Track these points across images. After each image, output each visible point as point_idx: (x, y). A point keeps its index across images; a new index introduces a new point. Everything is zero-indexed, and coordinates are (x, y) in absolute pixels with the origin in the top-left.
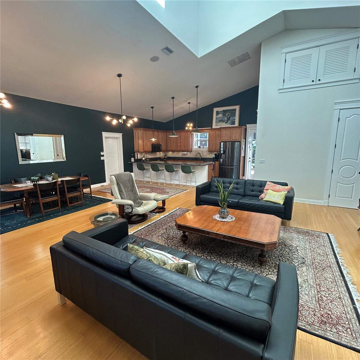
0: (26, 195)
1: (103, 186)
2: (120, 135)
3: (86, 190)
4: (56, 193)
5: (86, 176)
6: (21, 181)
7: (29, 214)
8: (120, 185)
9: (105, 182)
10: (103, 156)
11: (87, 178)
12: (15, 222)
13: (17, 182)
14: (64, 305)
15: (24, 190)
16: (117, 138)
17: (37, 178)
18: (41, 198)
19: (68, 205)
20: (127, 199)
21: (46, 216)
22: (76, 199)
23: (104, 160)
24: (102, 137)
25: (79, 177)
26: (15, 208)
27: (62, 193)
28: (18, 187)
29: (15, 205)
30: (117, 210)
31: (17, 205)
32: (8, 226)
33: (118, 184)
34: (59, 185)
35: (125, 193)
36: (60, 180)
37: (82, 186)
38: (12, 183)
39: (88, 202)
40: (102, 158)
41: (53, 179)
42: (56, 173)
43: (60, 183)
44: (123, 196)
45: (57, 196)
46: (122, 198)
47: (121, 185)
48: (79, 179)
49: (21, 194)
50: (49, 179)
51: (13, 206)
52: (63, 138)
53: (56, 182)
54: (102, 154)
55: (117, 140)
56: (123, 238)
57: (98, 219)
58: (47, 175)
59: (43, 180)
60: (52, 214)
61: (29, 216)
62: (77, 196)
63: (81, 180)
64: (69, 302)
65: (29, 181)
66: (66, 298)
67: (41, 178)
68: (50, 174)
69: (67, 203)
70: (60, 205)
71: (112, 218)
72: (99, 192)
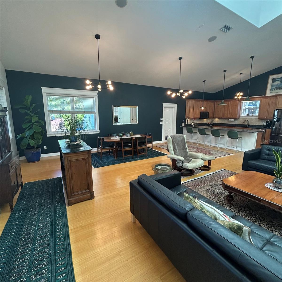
0: (115, 144)
1: (160, 143)
2: (175, 105)
3: (149, 145)
4: (131, 145)
5: (150, 135)
6: (113, 136)
7: (116, 157)
8: (174, 144)
9: (162, 140)
10: (162, 121)
11: (150, 137)
12: (109, 160)
13: (112, 136)
14: (134, 223)
15: (114, 142)
16: (173, 108)
17: (122, 134)
18: (123, 147)
19: (137, 154)
20: (179, 156)
21: (125, 159)
22: (142, 151)
23: (162, 124)
24: (163, 107)
25: (146, 136)
26: (109, 152)
27: (135, 146)
28: (112, 140)
29: (109, 150)
30: (170, 163)
31: (111, 150)
32: (105, 162)
33: (173, 143)
34: (134, 140)
35: (177, 150)
36: (134, 136)
37: (147, 142)
38: (109, 136)
39: (150, 154)
40: (161, 123)
41: (130, 136)
42: (133, 132)
43: (134, 138)
44: (176, 153)
45: (132, 147)
46: (175, 154)
47: (176, 144)
48: (146, 137)
49: (113, 143)
50: (128, 136)
51: (108, 150)
52: (137, 108)
53: (132, 138)
54: (161, 119)
55: (173, 109)
56: (176, 186)
57: (157, 167)
58: (127, 133)
59: (125, 136)
60: (128, 159)
61: (116, 158)
62: (143, 148)
63: (147, 137)
64: (137, 222)
65: (118, 136)
66: (136, 219)
67: (124, 135)
68: (129, 132)
69: (137, 153)
70: (133, 153)
71: (167, 168)
72: (157, 147)
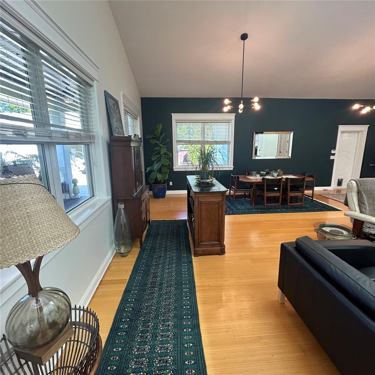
0: (254, 187)
3: (307, 192)
4: (279, 190)
5: (311, 176)
6: (252, 174)
7: (254, 203)
8: (362, 195)
11: (311, 179)
12: (243, 207)
13: (249, 174)
14: (283, 304)
15: (254, 182)
16: (358, 132)
17: (265, 173)
18: (267, 192)
21: (267, 209)
23: (334, 159)
24: (338, 131)
25: (304, 177)
26: (245, 196)
27: (285, 192)
28: (250, 179)
29: (245, 193)
31: (247, 194)
32: (239, 209)
33: (359, 192)
34: (283, 182)
35: (367, 206)
36: (284, 177)
37: (306, 187)
38: (246, 175)
41: (278, 176)
42: (282, 170)
43: (284, 180)
44: (364, 210)
45: (280, 193)
47: (364, 195)
48: (304, 179)
49: (251, 184)
50: (275, 175)
51: (243, 194)
52: (292, 134)
53: (281, 178)
54: (333, 152)
55: (358, 134)
58: (273, 171)
59: (268, 175)
60: (272, 208)
61: (253, 206)
62: (298, 196)
63: (306, 180)
65: (259, 175)
68: (276, 171)
69: (287, 201)
70: (280, 202)
72: (320, 196)
